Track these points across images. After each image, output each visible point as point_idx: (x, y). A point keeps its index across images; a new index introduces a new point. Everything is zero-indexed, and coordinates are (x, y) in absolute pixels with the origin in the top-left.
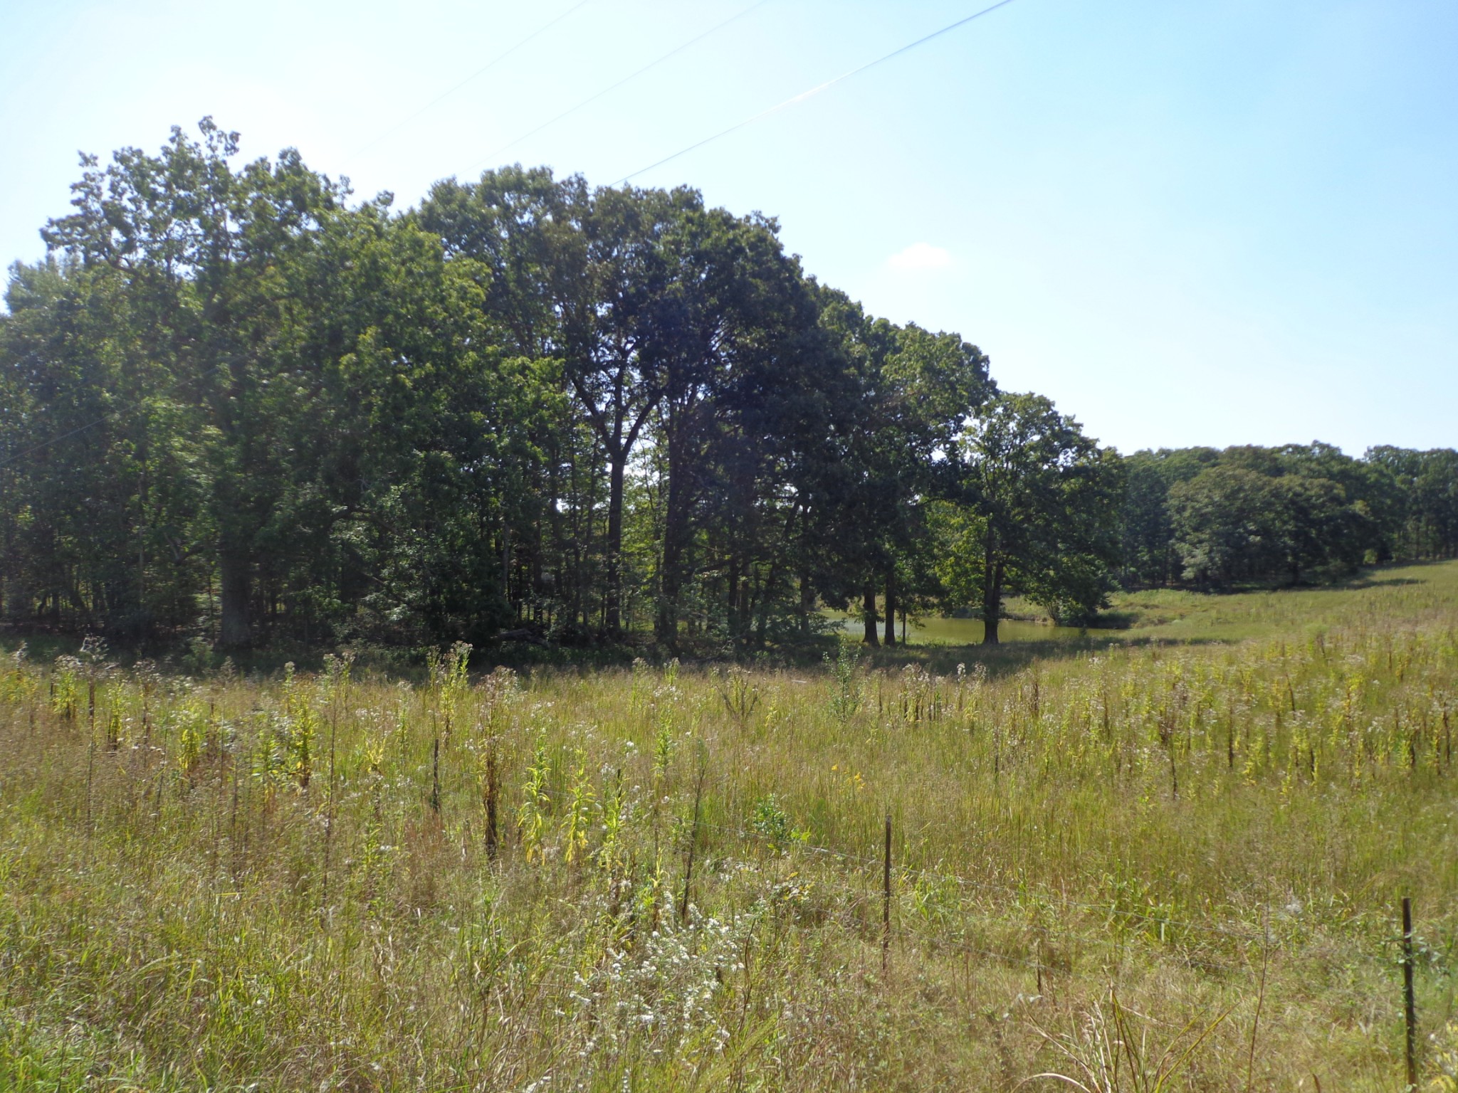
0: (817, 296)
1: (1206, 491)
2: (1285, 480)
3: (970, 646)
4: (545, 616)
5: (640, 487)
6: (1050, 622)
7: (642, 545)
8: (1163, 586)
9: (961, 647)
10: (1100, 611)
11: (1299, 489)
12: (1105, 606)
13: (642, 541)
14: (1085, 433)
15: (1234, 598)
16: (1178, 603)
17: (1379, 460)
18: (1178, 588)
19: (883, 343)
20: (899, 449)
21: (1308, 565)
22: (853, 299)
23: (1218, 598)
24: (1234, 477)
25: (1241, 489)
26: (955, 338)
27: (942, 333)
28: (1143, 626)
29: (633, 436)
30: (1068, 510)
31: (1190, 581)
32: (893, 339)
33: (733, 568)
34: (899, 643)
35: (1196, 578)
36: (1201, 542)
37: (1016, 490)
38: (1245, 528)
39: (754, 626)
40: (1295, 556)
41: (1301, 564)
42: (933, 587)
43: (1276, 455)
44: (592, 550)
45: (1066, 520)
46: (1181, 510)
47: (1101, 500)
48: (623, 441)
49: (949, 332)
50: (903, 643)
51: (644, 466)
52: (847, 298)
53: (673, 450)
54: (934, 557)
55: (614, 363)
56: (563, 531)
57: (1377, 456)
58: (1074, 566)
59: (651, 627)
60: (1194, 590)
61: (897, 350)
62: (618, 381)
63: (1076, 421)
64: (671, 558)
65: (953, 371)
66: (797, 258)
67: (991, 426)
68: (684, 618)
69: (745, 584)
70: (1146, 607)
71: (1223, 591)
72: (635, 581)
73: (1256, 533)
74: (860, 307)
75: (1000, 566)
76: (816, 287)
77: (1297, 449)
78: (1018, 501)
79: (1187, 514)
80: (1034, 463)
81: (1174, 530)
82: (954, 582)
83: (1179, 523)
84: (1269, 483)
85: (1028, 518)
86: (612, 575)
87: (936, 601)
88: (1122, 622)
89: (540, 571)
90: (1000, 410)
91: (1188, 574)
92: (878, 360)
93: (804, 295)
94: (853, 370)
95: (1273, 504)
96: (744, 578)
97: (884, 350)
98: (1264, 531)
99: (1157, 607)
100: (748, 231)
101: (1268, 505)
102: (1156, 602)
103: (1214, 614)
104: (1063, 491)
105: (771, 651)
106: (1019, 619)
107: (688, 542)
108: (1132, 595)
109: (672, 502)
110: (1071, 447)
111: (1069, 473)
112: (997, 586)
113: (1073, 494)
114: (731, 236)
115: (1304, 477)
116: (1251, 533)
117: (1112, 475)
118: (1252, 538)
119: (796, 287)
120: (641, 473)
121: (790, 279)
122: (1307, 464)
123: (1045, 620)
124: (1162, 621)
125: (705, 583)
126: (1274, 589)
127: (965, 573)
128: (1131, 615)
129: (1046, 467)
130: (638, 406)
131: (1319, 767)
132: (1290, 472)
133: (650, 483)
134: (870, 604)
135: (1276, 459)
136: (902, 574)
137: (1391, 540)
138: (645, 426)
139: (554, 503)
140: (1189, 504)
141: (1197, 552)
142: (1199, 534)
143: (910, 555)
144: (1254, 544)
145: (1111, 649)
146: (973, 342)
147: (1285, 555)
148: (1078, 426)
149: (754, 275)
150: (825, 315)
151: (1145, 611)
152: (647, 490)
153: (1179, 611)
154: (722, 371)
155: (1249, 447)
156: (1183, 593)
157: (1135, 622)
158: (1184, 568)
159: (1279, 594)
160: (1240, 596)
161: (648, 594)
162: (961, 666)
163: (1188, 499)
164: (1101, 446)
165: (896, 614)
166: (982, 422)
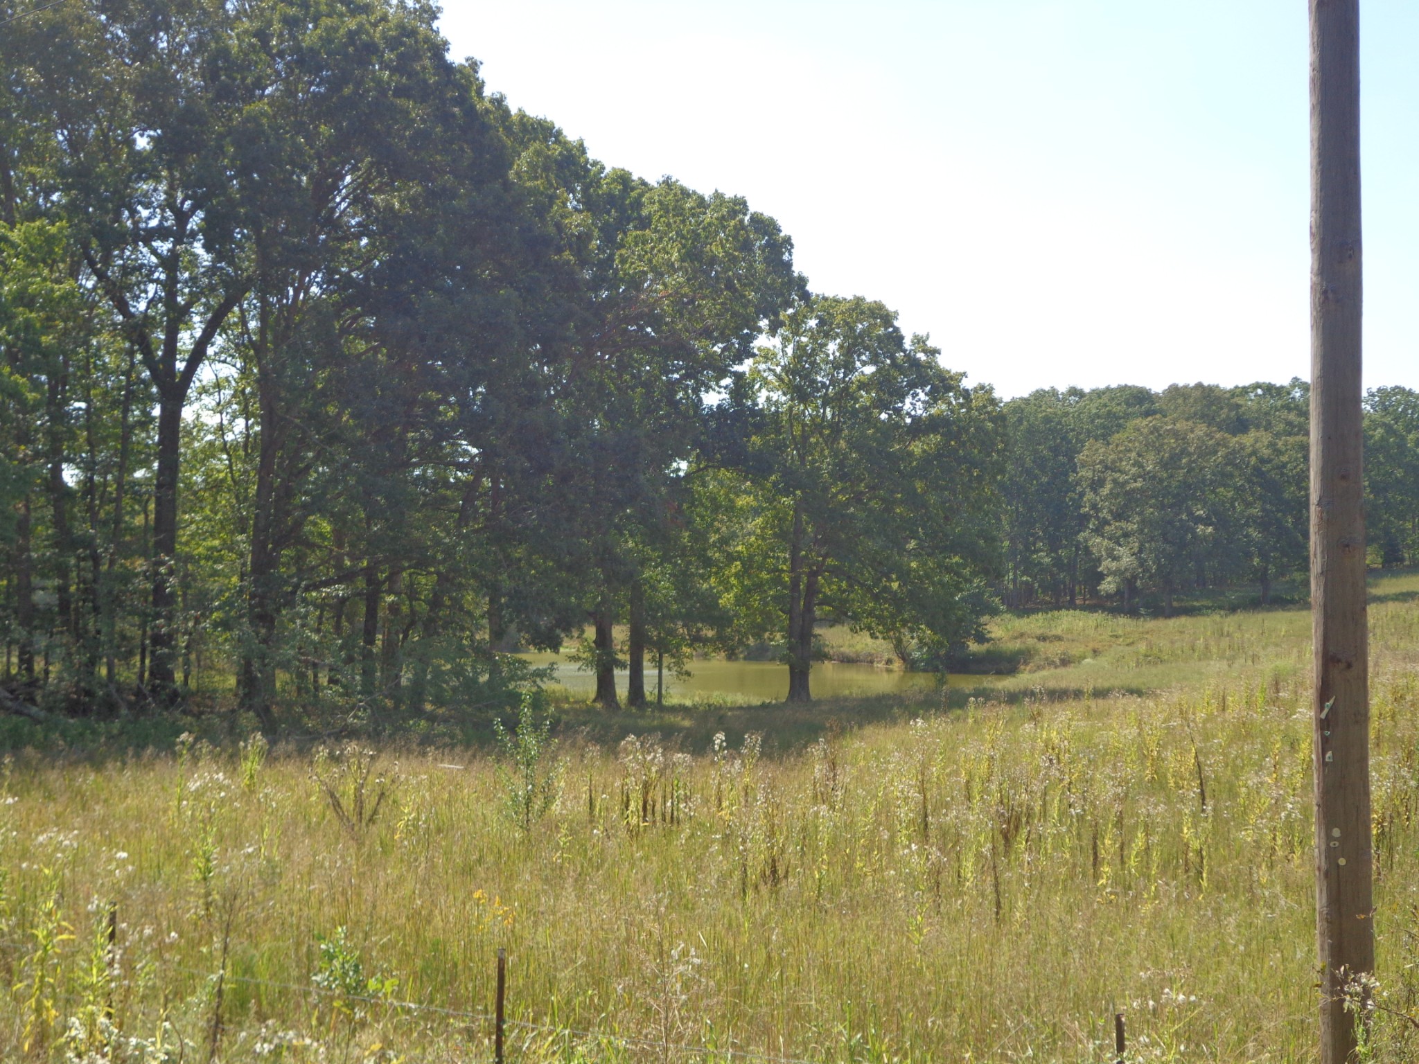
0: (508, 130)
1: (1133, 455)
2: (1248, 439)
3: (764, 706)
4: (39, 665)
5: (211, 443)
6: (897, 665)
7: (217, 543)
8: (1071, 605)
9: (750, 708)
10: (973, 647)
11: (1266, 452)
12: (981, 638)
13: (212, 535)
14: (945, 362)
15: (1173, 623)
16: (1092, 632)
17: (1385, 409)
18: (1092, 609)
19: (622, 210)
20: (648, 385)
21: (1282, 570)
22: (571, 136)
23: (1151, 624)
24: (1175, 434)
25: (1184, 452)
26: (739, 205)
27: (718, 196)
28: (1039, 668)
29: (197, 356)
30: (919, 486)
31: (1109, 596)
32: (638, 204)
33: (371, 579)
34: (651, 704)
35: (1119, 592)
36: (1126, 535)
37: (835, 454)
38: (1190, 514)
39: (406, 678)
40: (1264, 556)
41: (1272, 569)
42: (708, 611)
43: (1237, 400)
44: (126, 551)
45: (913, 500)
46: (1096, 485)
47: (969, 471)
48: (180, 366)
49: (729, 194)
50: (659, 706)
51: (220, 408)
52: (559, 133)
53: (264, 383)
54: (708, 562)
55: (161, 233)
56: (74, 518)
57: (1382, 403)
58: (927, 576)
59: (232, 681)
60: (1115, 611)
61: (644, 223)
62: (170, 263)
63: (931, 344)
64: (263, 564)
65: (734, 260)
66: (474, 65)
67: (799, 348)
68: (285, 666)
69: (394, 608)
70: (1043, 638)
71: (1159, 612)
72: (202, 602)
73: (1206, 521)
74: (582, 149)
75: (813, 575)
76: (507, 112)
77: (1269, 389)
78: (842, 472)
79: (1105, 491)
80: (865, 409)
81: (1086, 517)
82: (739, 601)
83: (1094, 507)
84: (1223, 443)
85: (857, 499)
86: (160, 596)
87: (710, 634)
88: (1006, 663)
89: (32, 589)
90: (813, 323)
91: (1108, 585)
92: (609, 237)
93: (485, 128)
94: (567, 255)
95: (1231, 476)
96: (390, 599)
97: (621, 225)
98: (1218, 517)
99: (1059, 638)
100: (384, 18)
101: (1223, 478)
102: (1058, 632)
103: (1142, 647)
104: (911, 454)
105: (432, 718)
106: (848, 661)
107: (294, 536)
108: (1025, 620)
109: (264, 470)
110: (923, 386)
111: (920, 428)
112: (809, 609)
113: (927, 459)
114: (352, 24)
115: (1278, 435)
116: (1199, 520)
117: (987, 433)
118: (1200, 528)
119: (470, 111)
120: (212, 420)
121: (463, 101)
122: (1284, 414)
123: (889, 661)
124: (1065, 662)
125: (321, 606)
126: (1233, 609)
127: (759, 587)
128: (1020, 652)
129: (884, 416)
130: (208, 307)
131: (1210, 872)
132: (1258, 427)
133: (229, 437)
134: (603, 639)
135: (1238, 406)
136: (654, 588)
137: (1402, 531)
138: (219, 340)
139: (57, 472)
140: (1109, 476)
141: (1121, 551)
142: (1123, 524)
143: (665, 558)
144: (1205, 538)
145: (971, 707)
146: (767, 213)
147: (1249, 556)
148: (934, 352)
149: (401, 92)
150: (522, 163)
151: (1041, 646)
152: (225, 448)
153: (1091, 645)
154: (350, 251)
155: (1199, 386)
156: (1098, 617)
157: (1026, 663)
158: (1101, 577)
159: (1239, 617)
160: (1183, 620)
161: (226, 625)
162: (719, 737)
163: (1107, 468)
164: (968, 384)
165: (647, 656)
166: (785, 340)
